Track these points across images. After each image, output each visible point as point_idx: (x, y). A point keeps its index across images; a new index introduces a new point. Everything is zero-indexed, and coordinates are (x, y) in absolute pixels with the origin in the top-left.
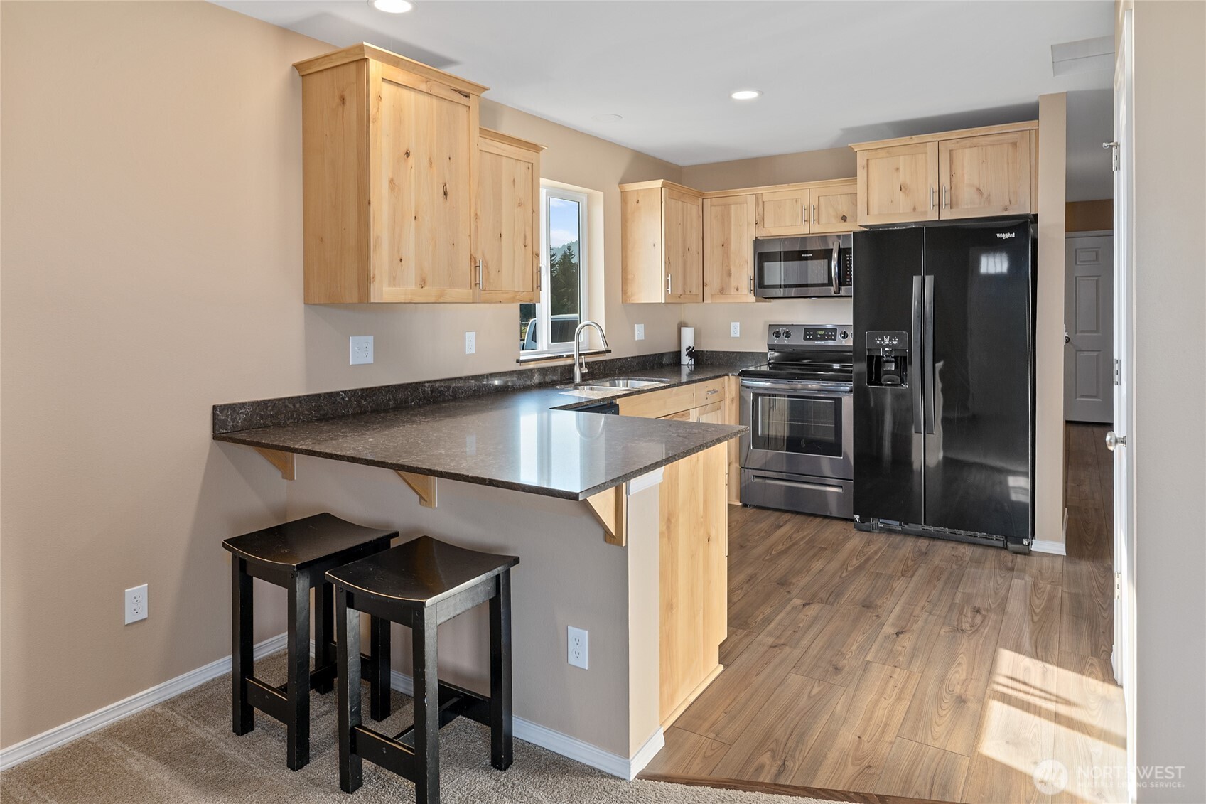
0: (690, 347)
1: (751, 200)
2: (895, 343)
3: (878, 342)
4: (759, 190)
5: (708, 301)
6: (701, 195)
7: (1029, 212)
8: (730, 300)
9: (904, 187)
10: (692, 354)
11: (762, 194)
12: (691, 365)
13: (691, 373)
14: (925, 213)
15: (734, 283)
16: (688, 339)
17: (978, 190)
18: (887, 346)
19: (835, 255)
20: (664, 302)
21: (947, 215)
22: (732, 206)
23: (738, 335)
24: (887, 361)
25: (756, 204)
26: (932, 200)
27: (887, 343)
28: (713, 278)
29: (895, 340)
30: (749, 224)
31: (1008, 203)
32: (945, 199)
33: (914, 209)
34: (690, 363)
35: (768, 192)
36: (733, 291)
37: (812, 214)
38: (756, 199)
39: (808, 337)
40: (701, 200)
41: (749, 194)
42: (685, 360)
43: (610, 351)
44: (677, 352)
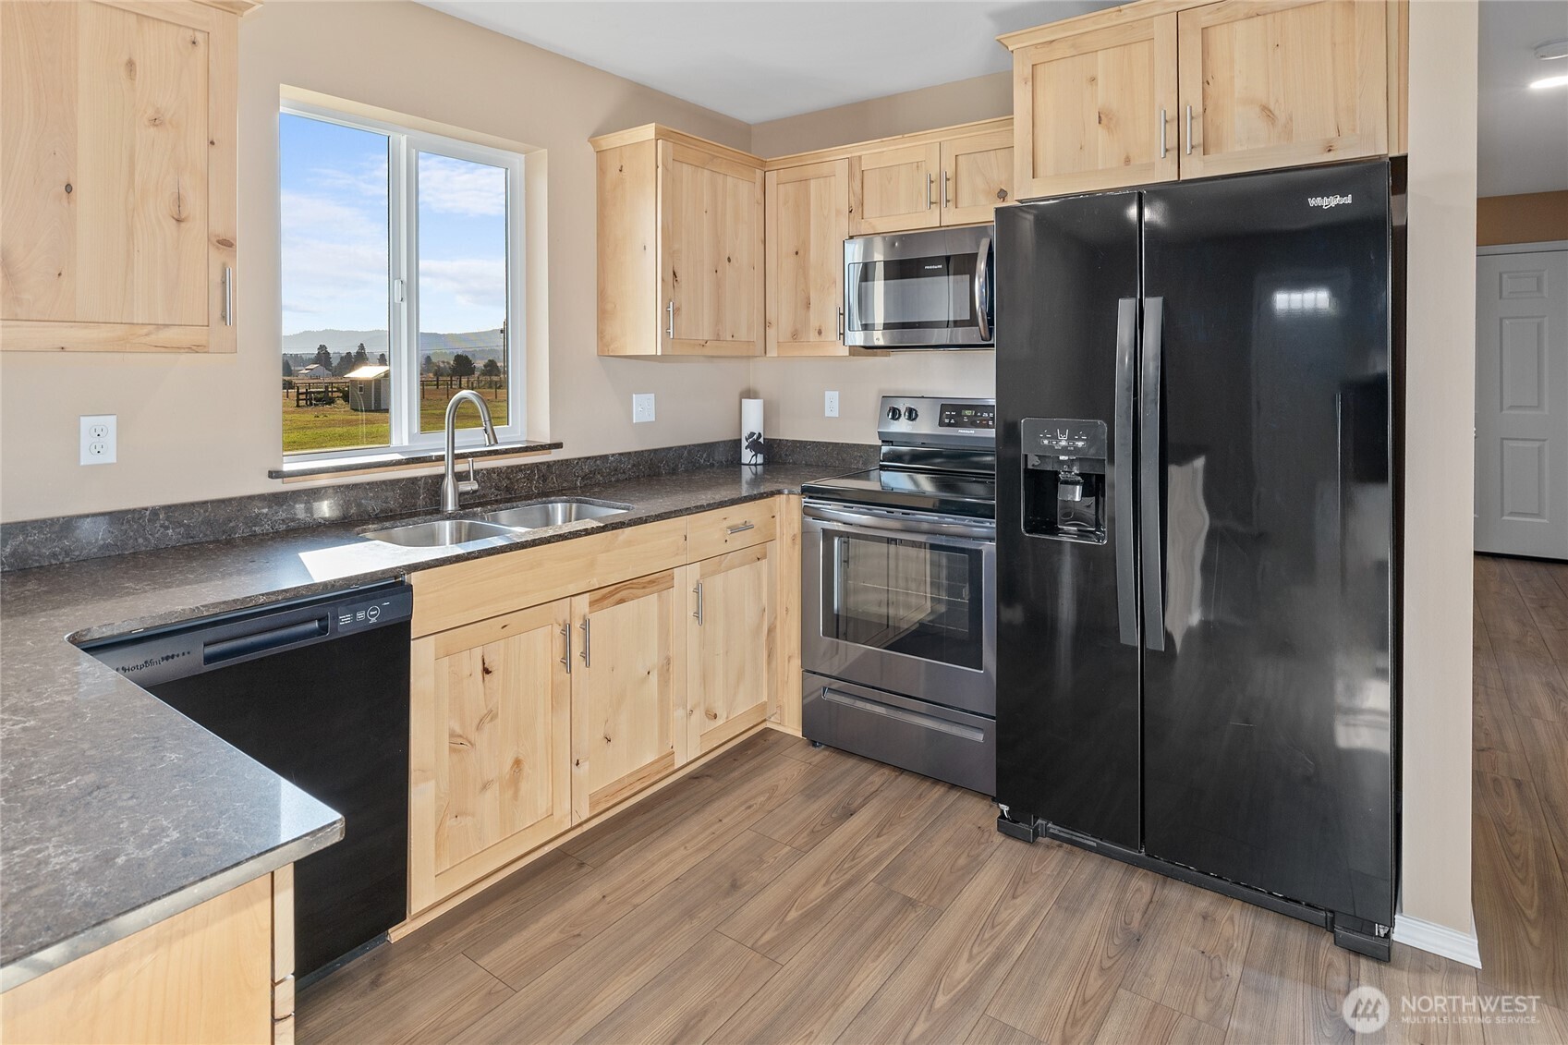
0: (753, 434)
1: (841, 169)
2: (1080, 444)
3: (1046, 442)
4: (854, 150)
5: (772, 353)
6: (762, 164)
7: (1382, 151)
8: (806, 353)
9: (1107, 116)
10: (755, 446)
11: (860, 157)
12: (756, 465)
13: (757, 480)
14: (1150, 167)
15: (814, 322)
16: (753, 419)
17: (1267, 112)
18: (1065, 451)
19: (982, 266)
20: (659, 353)
21: (1195, 169)
22: (813, 183)
23: (836, 414)
24: (1066, 482)
25: (851, 176)
26: (1160, 137)
27: (1063, 443)
28: (782, 313)
29: (1080, 439)
30: (838, 212)
31: (1335, 135)
32: (1192, 134)
33: (1127, 161)
34: (753, 462)
35: (872, 153)
36: (813, 336)
37: (945, 189)
38: (850, 166)
39: (947, 421)
40: (759, 173)
41: (838, 157)
42: (747, 456)
43: (558, 446)
44: (735, 440)
